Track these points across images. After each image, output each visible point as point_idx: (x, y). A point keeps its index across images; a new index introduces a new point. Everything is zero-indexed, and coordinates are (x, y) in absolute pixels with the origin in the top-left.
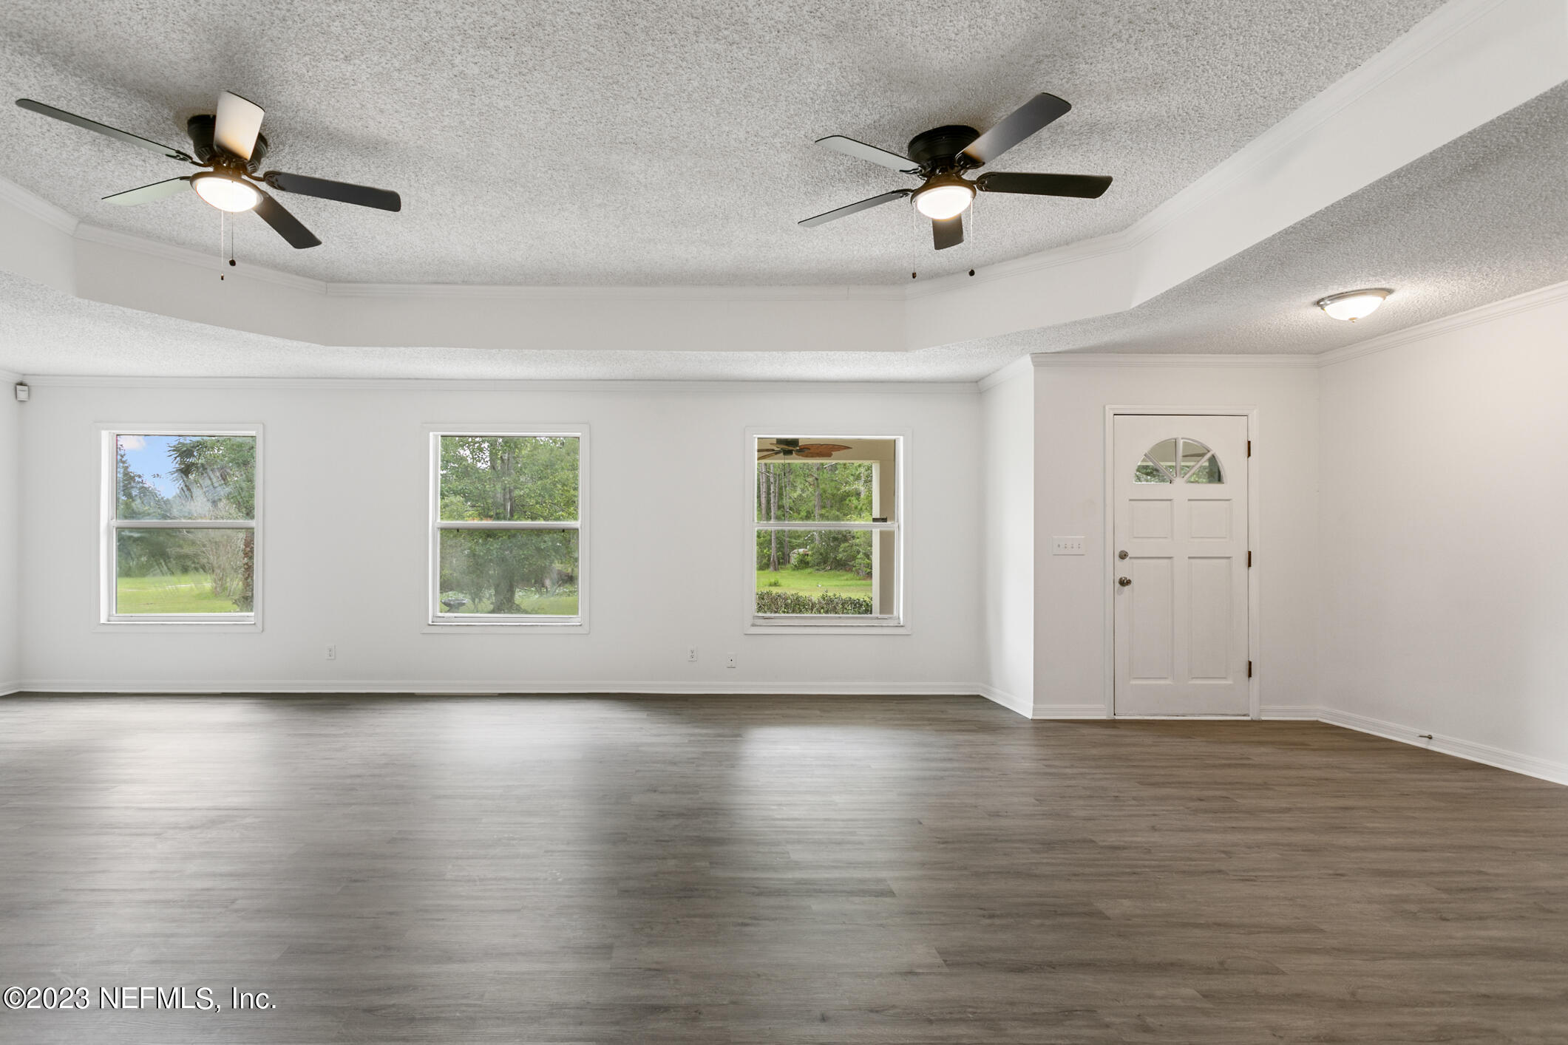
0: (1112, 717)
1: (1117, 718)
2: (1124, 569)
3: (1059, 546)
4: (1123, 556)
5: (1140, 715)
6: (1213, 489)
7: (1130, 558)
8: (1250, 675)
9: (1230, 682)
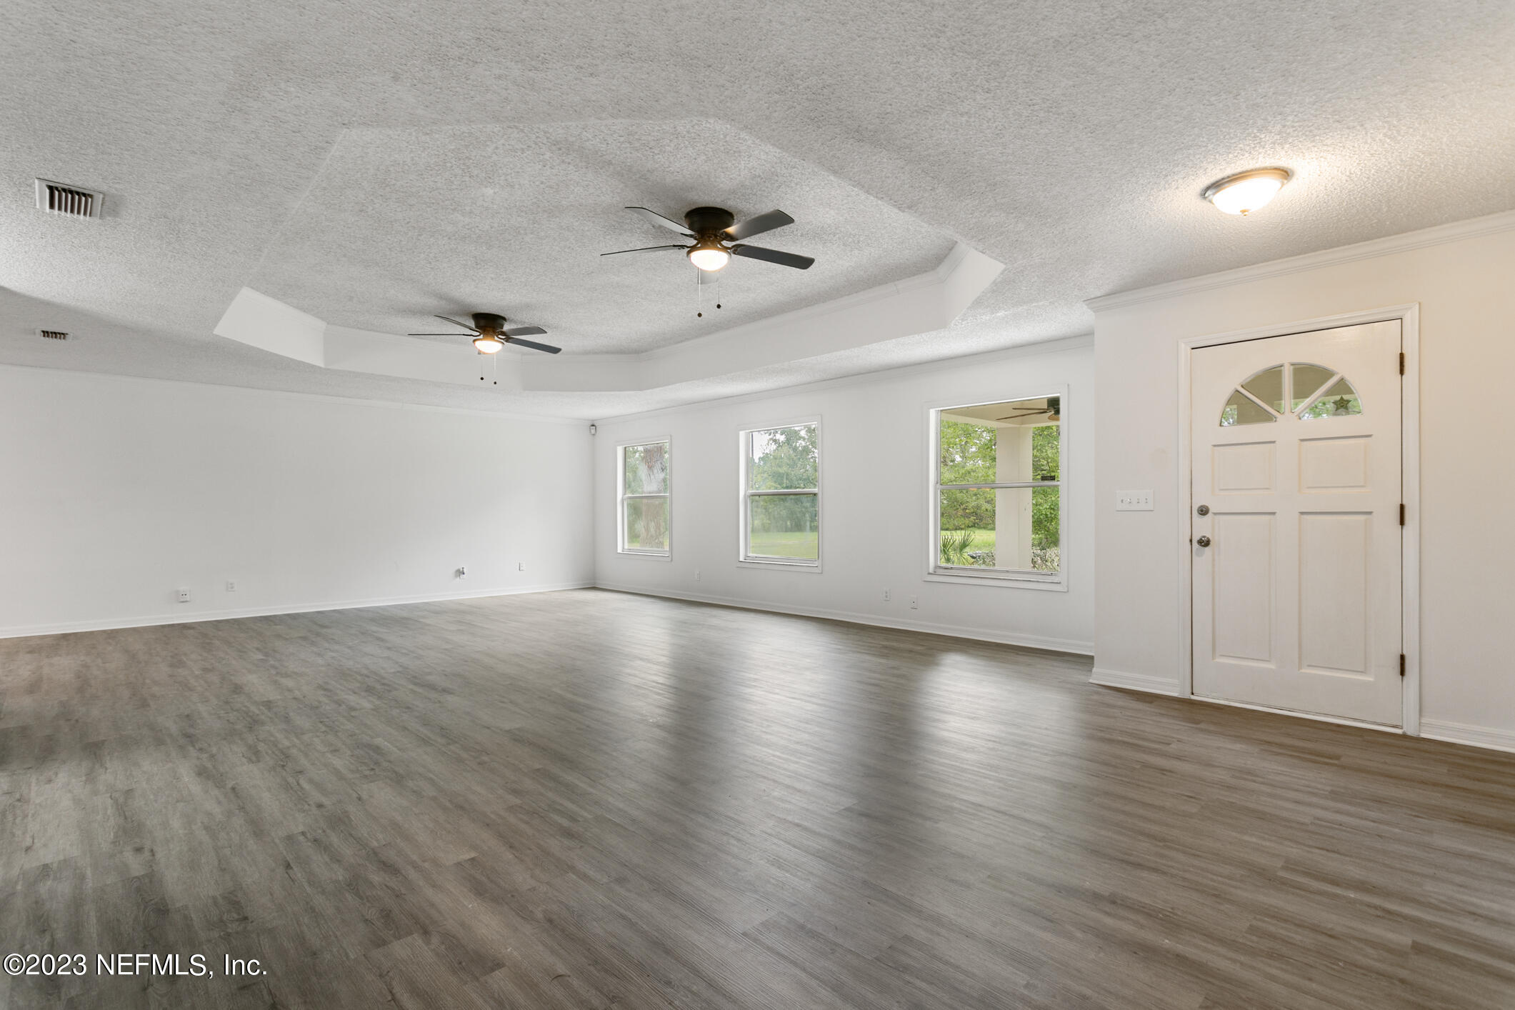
0: (1187, 695)
1: (1193, 697)
2: (1203, 527)
3: (1122, 501)
4: (1203, 511)
5: (1227, 699)
6: (1342, 424)
7: (1215, 514)
8: (1402, 673)
9: (1370, 679)
